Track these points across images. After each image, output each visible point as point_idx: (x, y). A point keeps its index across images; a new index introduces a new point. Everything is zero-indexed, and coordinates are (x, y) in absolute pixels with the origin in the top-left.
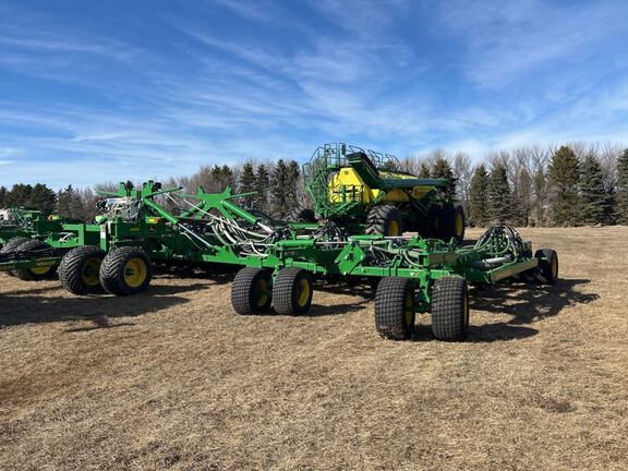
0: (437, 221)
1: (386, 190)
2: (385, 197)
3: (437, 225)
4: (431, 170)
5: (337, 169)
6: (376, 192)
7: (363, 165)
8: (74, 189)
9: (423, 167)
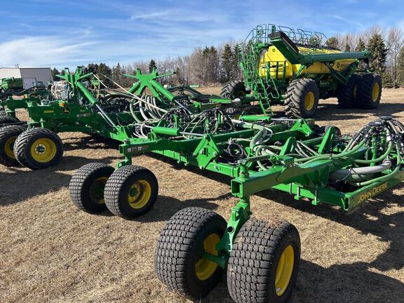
0: (356, 89)
1: (307, 64)
2: (306, 70)
3: (355, 93)
4: (367, 43)
5: (267, 47)
6: (298, 67)
7: (284, 43)
8: (121, 66)
9: (360, 41)
